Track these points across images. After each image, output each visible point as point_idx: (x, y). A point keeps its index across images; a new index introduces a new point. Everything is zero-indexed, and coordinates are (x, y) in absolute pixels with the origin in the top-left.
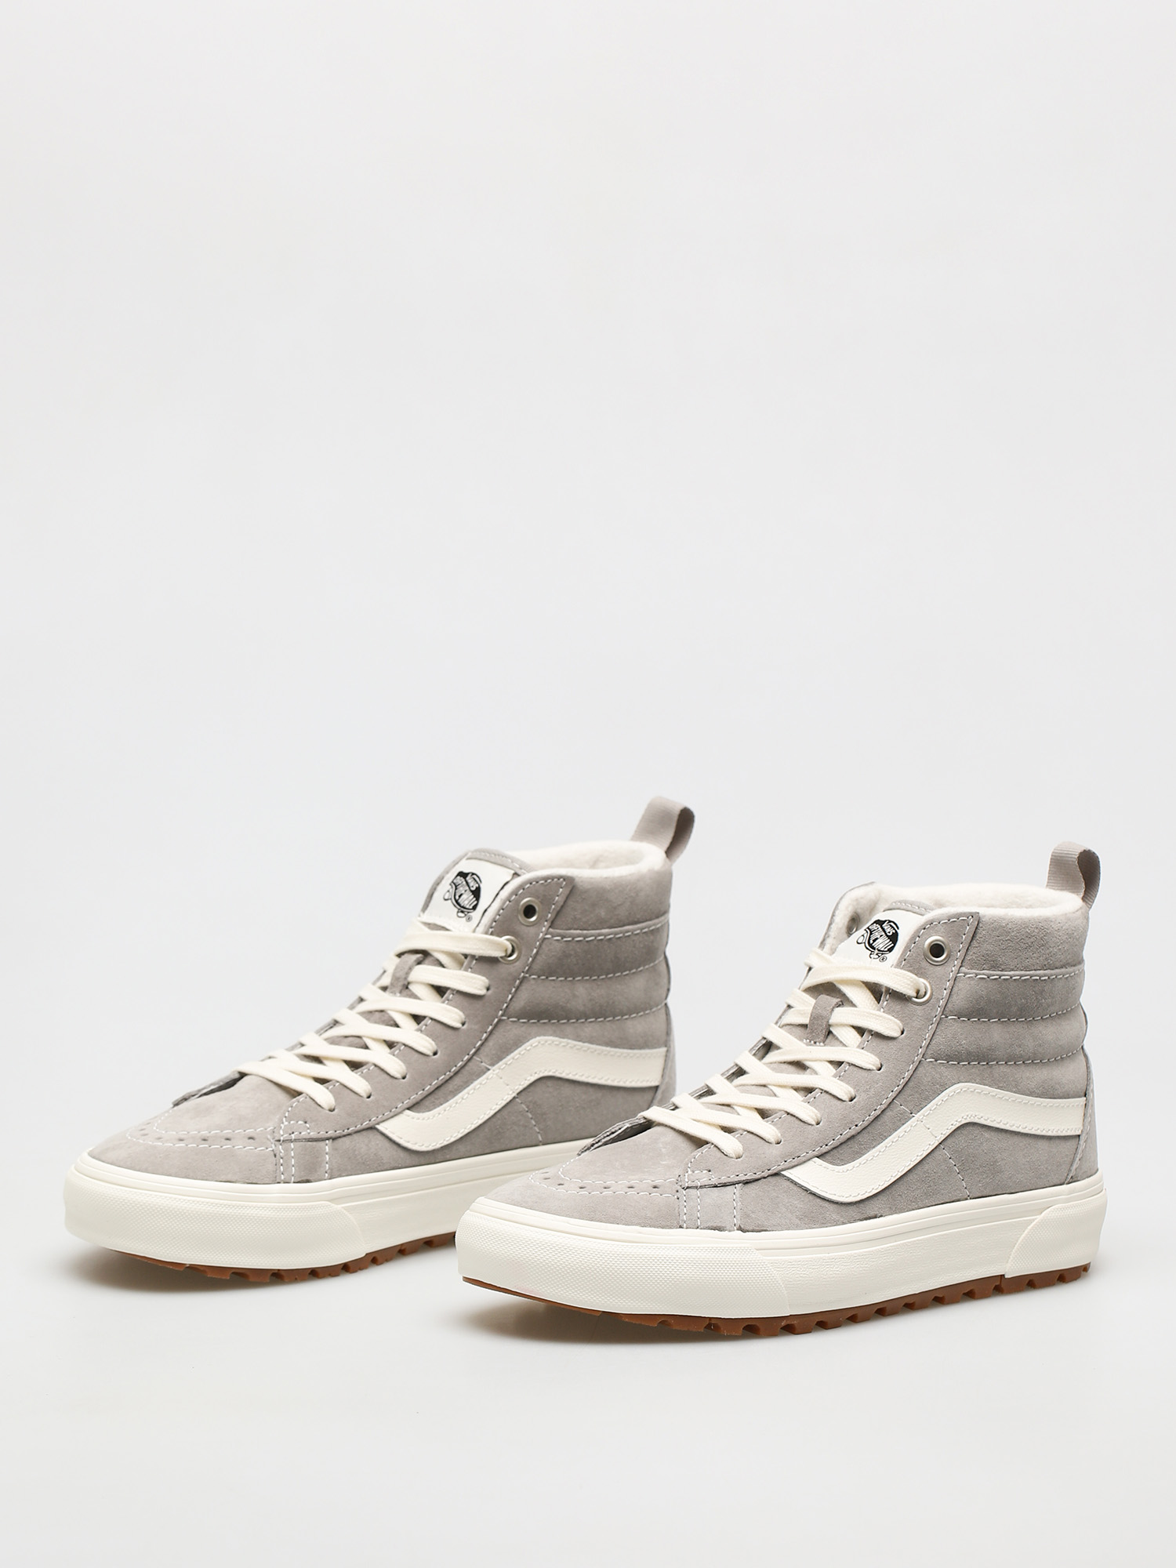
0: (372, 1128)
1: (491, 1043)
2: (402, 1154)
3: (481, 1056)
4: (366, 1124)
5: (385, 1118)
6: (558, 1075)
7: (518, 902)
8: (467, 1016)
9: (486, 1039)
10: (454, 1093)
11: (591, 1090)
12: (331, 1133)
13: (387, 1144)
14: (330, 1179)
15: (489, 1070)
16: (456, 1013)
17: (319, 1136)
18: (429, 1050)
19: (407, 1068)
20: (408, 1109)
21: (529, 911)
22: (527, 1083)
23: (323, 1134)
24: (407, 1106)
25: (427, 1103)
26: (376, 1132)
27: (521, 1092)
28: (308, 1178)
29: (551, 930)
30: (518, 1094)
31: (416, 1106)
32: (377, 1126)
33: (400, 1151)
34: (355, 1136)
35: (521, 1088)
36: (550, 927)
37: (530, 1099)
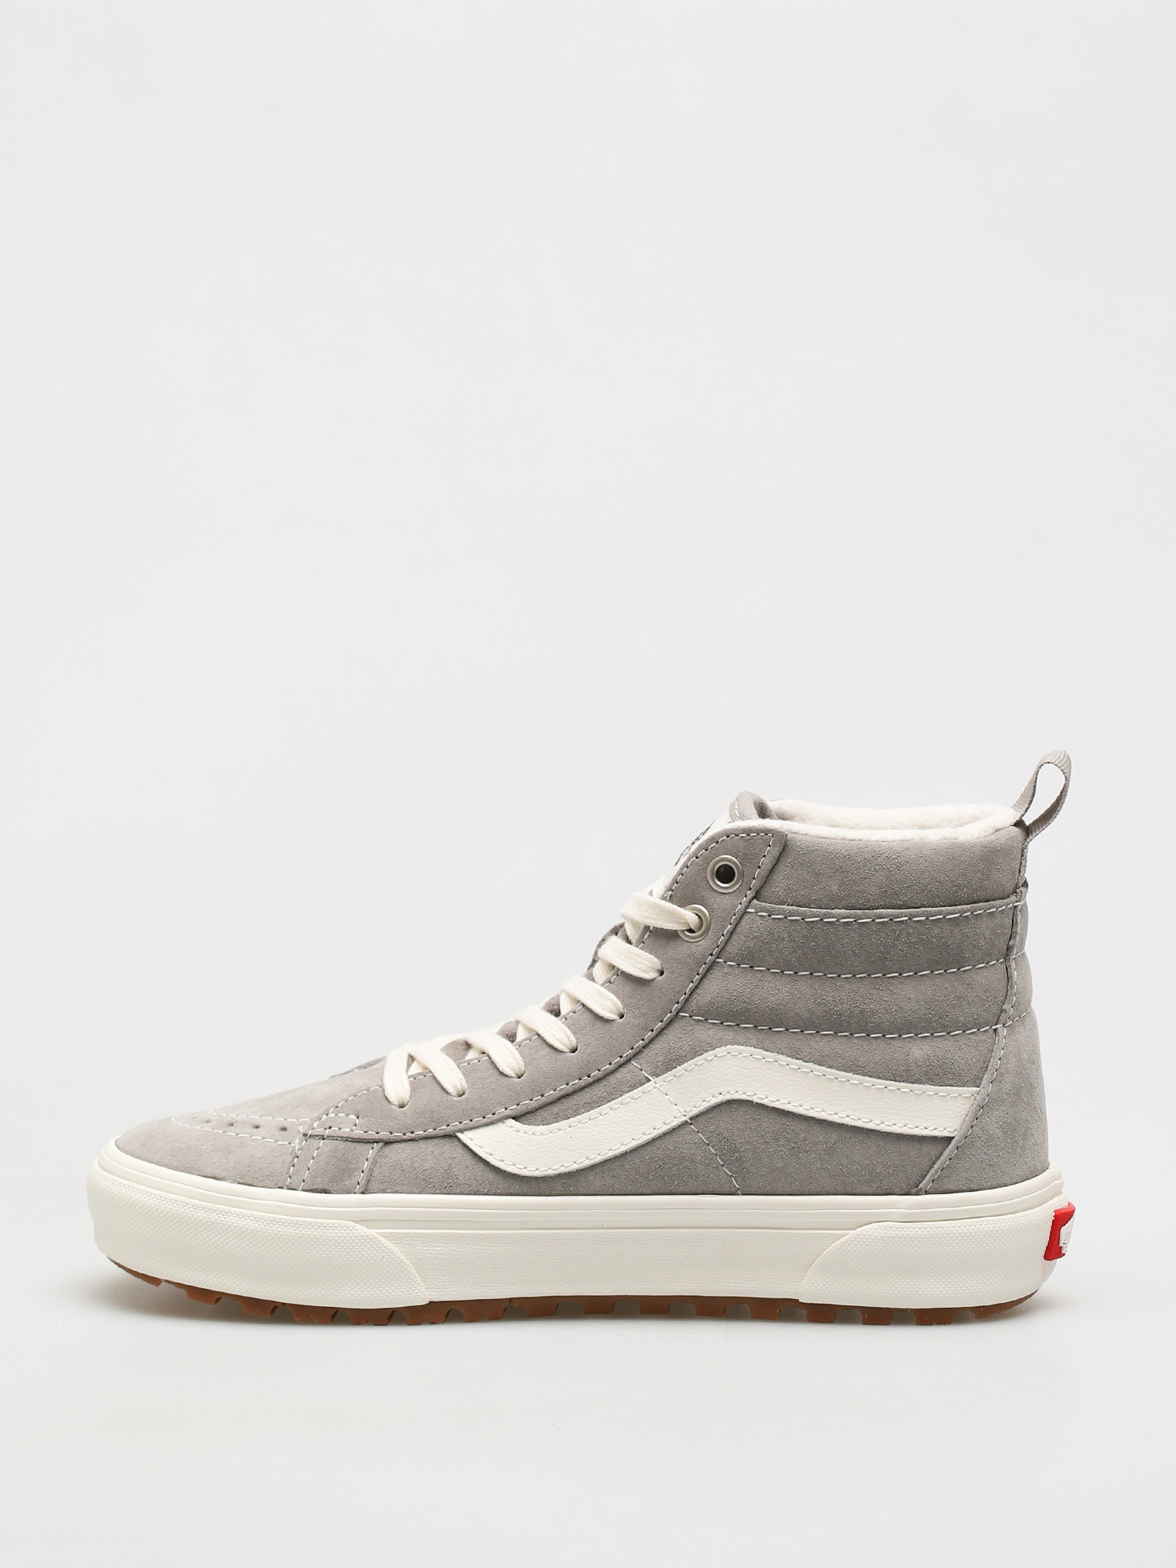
0: (451, 1136)
1: (657, 1046)
2: (491, 1176)
3: (642, 1061)
4: (443, 1129)
5: (471, 1124)
6: (756, 1099)
7: (708, 860)
8: (625, 1006)
9: (652, 1041)
10: (590, 1106)
11: (817, 1128)
12: (384, 1134)
13: (469, 1160)
14: (362, 1193)
15: (650, 1080)
16: (611, 1000)
17: (366, 1136)
18: (566, 1046)
19: (526, 1064)
20: (514, 1118)
21: (725, 874)
22: (704, 1106)
23: (372, 1135)
24: (513, 1114)
25: (544, 1113)
26: (455, 1140)
27: (697, 1116)
28: (327, 1187)
29: (755, 901)
30: (691, 1119)
31: (529, 1116)
32: (459, 1135)
33: (487, 1171)
34: (422, 1144)
35: (695, 1111)
36: (755, 897)
37: (712, 1128)
